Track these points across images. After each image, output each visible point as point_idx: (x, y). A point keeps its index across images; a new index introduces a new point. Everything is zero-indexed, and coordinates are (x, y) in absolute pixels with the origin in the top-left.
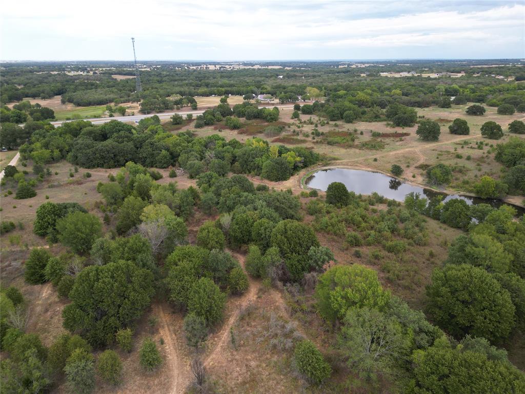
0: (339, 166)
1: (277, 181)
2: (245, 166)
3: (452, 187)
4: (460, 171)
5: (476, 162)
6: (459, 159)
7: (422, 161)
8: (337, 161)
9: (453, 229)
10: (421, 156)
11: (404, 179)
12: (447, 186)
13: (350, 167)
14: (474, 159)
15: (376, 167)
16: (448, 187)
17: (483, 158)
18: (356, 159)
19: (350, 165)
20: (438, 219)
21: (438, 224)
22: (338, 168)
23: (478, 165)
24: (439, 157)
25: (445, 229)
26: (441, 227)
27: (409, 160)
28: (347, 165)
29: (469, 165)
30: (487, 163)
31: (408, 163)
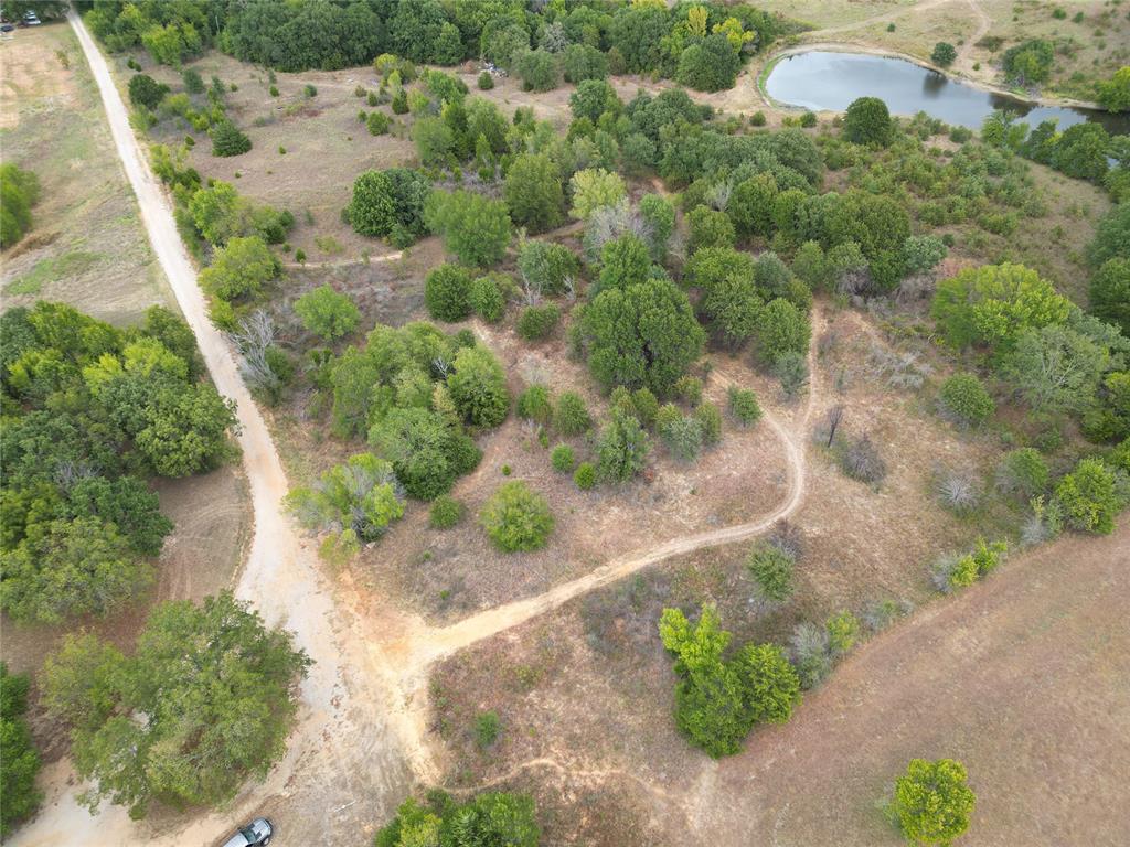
0: (819, 46)
1: (713, 92)
2: (633, 56)
3: (1052, 90)
4: (1065, 52)
5: (1092, 27)
6: (1058, 21)
7: (985, 30)
8: (813, 33)
9: (1075, 182)
10: (981, 15)
11: (958, 73)
12: (1044, 87)
13: (840, 47)
14: (1089, 19)
15: (895, 47)
16: (1047, 90)
17: (1105, 15)
18: (850, 28)
19: (841, 43)
20: (1046, 163)
21: (1047, 172)
22: (817, 50)
23: (1098, 34)
24: (1019, 16)
25: (1062, 183)
26: (1054, 180)
27: (958, 26)
28: (836, 42)
29: (1082, 35)
30: (1114, 27)
31: (960, 34)
